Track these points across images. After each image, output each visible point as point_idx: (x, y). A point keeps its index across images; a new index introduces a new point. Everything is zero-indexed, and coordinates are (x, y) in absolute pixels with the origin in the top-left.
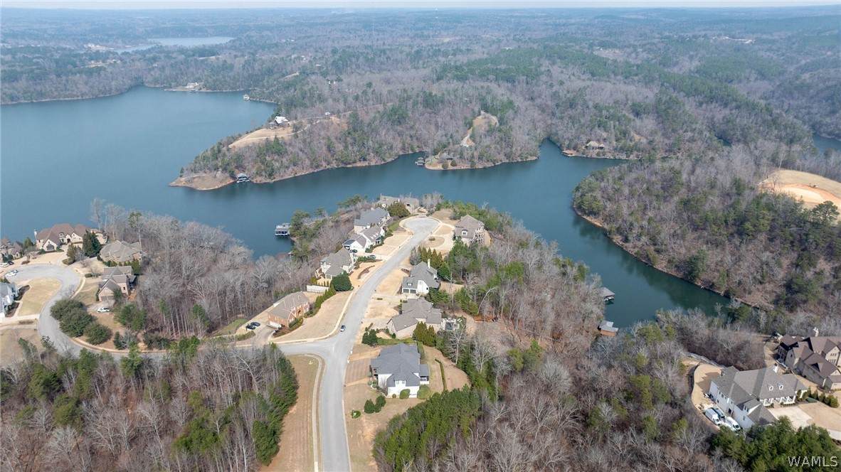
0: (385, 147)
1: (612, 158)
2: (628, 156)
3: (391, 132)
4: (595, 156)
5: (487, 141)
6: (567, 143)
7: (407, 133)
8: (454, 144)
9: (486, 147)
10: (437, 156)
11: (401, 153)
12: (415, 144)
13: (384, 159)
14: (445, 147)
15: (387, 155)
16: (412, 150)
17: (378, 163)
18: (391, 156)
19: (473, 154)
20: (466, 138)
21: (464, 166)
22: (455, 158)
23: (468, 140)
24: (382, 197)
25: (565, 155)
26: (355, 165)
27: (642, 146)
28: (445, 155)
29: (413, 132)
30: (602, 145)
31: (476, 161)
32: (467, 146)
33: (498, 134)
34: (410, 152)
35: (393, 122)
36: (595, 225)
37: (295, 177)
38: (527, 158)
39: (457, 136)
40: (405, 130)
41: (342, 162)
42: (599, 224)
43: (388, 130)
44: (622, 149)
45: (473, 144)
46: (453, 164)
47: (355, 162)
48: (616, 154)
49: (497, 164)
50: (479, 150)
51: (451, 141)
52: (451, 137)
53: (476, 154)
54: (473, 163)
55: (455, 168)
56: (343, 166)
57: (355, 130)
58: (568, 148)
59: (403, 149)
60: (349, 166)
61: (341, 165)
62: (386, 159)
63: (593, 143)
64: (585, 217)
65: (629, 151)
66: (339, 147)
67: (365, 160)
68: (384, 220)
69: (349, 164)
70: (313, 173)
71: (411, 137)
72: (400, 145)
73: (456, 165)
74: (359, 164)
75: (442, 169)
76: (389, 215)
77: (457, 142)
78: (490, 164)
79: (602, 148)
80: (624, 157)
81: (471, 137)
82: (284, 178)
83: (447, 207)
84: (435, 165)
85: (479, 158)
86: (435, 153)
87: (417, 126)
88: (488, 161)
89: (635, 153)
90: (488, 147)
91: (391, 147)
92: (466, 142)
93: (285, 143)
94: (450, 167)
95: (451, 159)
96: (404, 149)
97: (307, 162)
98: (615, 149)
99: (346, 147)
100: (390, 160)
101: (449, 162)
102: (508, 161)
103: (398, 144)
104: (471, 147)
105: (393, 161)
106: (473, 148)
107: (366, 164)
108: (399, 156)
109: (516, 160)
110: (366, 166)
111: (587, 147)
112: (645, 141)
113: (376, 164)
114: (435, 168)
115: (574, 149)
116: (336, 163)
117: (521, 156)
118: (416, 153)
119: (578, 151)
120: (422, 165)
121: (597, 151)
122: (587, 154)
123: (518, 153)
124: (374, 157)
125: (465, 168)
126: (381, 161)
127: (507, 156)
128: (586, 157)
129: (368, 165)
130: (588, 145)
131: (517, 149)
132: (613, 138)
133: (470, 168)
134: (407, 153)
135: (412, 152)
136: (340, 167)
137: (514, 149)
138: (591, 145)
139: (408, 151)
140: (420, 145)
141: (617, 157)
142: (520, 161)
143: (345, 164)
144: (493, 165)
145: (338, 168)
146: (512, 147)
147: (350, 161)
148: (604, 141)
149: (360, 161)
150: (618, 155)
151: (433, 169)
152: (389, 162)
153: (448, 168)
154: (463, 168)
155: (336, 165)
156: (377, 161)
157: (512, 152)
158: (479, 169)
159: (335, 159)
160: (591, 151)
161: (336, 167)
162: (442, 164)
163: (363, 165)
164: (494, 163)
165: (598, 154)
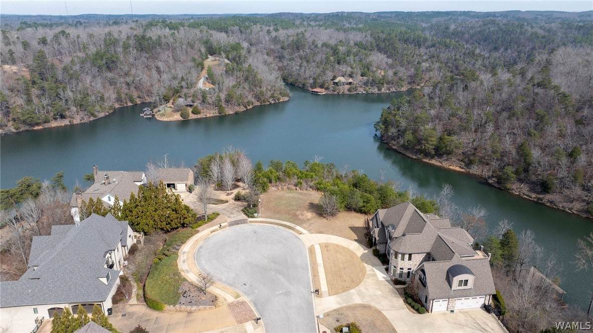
0: (93, 98)
1: (364, 92)
2: (380, 90)
3: (99, 80)
4: (347, 92)
5: (230, 81)
6: (311, 81)
7: (121, 80)
8: (189, 88)
9: (233, 87)
10: (170, 104)
11: (117, 106)
12: (135, 94)
13: (93, 115)
14: (177, 91)
15: (97, 108)
16: (131, 101)
17: (86, 120)
18: (103, 109)
19: (218, 96)
20: (201, 81)
21: (211, 113)
22: (196, 105)
23: (205, 83)
24: (100, 176)
25: (315, 94)
26: (47, 126)
27: (390, 79)
28: (181, 101)
29: (129, 79)
30: (351, 80)
31: (224, 105)
32: (207, 89)
34: (130, 104)
35: (100, 67)
39: (189, 79)
40: (117, 77)
41: (24, 122)
43: (94, 77)
44: (373, 83)
45: (214, 86)
46: (196, 112)
47: (47, 121)
48: (367, 88)
49: (249, 108)
51: (183, 84)
52: (183, 80)
53: (223, 96)
54: (221, 109)
55: (199, 116)
56: (27, 128)
57: (43, 78)
58: (314, 87)
59: (119, 99)
60: (36, 128)
61: (23, 128)
62: (96, 114)
63: (340, 79)
65: (378, 83)
66: (18, 101)
67: (63, 117)
68: (118, 256)
69: (38, 124)
71: (127, 85)
72: (114, 96)
73: (199, 113)
74: (54, 124)
75: (181, 119)
76: (130, 231)
77: (192, 85)
78: (242, 109)
79: (350, 83)
80: (376, 91)
81: (207, 79)
84: (171, 115)
85: (227, 101)
86: (166, 100)
87: (133, 71)
88: (238, 104)
89: (385, 85)
90: (235, 87)
91: (102, 98)
92: (202, 84)
94: (192, 116)
95: (191, 106)
96: (121, 101)
98: (366, 84)
99: (29, 101)
100: (102, 115)
101: (190, 110)
102: (259, 104)
103: (111, 94)
104: (212, 89)
105: (106, 116)
106: (216, 91)
107: (65, 122)
108: (115, 109)
109: (269, 102)
110: (66, 126)
111: (336, 84)
112: (390, 73)
113: (82, 121)
114: (171, 119)
115: (321, 87)
116: (13, 125)
117: (272, 96)
118: (136, 104)
119: (327, 89)
120: (151, 116)
121: (347, 87)
122: (338, 91)
123: (269, 94)
124: (78, 112)
125: (211, 115)
126: (89, 117)
127: (258, 98)
128: (338, 94)
129: (69, 124)
130: (336, 81)
131: (267, 89)
132: (360, 73)
133: (218, 115)
134: (125, 105)
135: (131, 104)
136: (22, 131)
137: (264, 89)
138: (340, 81)
139: (126, 103)
140: (141, 94)
141: (370, 91)
142: (273, 102)
143: (30, 124)
144: (245, 109)
145: (18, 133)
146: (260, 87)
147: (39, 121)
148: (351, 76)
149: (55, 119)
150: (370, 89)
151: (168, 120)
152: (102, 117)
153: (189, 117)
154: (208, 115)
155: (15, 128)
156: (82, 118)
157: (262, 93)
158: (229, 115)
159: (10, 119)
160: (341, 87)
161: (14, 131)
162: (180, 113)
163: (60, 125)
164: (246, 107)
165: (349, 90)
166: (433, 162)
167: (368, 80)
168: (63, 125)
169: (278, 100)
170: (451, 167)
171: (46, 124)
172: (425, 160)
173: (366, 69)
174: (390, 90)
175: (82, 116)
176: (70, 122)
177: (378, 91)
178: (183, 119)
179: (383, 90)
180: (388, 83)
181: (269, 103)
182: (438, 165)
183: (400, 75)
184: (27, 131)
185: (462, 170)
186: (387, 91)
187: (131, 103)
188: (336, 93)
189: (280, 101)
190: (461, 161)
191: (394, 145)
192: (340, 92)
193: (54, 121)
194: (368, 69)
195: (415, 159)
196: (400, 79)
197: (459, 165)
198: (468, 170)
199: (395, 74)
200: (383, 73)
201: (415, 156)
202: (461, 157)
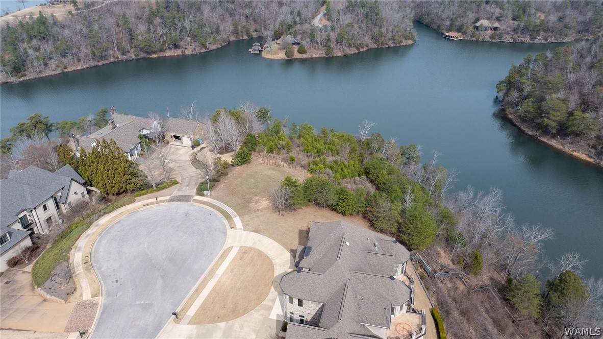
0: (208, 29)
1: (511, 41)
2: (533, 38)
4: (488, 39)
5: (347, 19)
6: (448, 23)
7: (241, 11)
8: (301, 24)
9: (347, 26)
10: (279, 41)
11: (232, 38)
12: (252, 27)
13: (205, 46)
14: (290, 27)
15: (211, 40)
16: (248, 34)
17: (197, 52)
18: (216, 42)
19: (329, 36)
20: (319, 17)
21: (317, 53)
22: (304, 43)
23: (321, 20)
25: (448, 39)
26: (161, 54)
27: (551, 25)
28: (290, 38)
29: (248, 12)
30: (496, 25)
31: (333, 45)
32: (321, 26)
33: (361, 10)
34: (245, 37)
36: (577, 160)
37: (63, 73)
38: (401, 42)
39: (306, 13)
41: (141, 50)
42: (584, 157)
44: (525, 30)
45: (329, 23)
46: (301, 51)
47: (162, 50)
48: (516, 36)
49: (362, 50)
50: (338, 31)
51: (298, 19)
52: (299, 14)
53: (333, 36)
54: (329, 49)
55: (304, 56)
56: (145, 55)
57: (167, 6)
58: (449, 30)
59: (236, 32)
60: (152, 56)
61: (142, 55)
62: (208, 45)
63: (484, 22)
64: (544, 139)
65: (533, 31)
67: (176, 47)
69: (154, 53)
70: (95, 66)
71: (247, 17)
72: (231, 28)
73: (305, 52)
74: (168, 53)
75: (285, 57)
77: (307, 20)
78: (353, 51)
79: (496, 28)
80: (527, 40)
81: (325, 15)
82: (43, 75)
83: (271, 150)
84: (276, 53)
85: (337, 41)
86: (277, 36)
88: (350, 46)
89: (542, 33)
90: (350, 25)
91: (218, 31)
92: (319, 22)
93: (55, 23)
94: (297, 55)
95: (299, 44)
96: (237, 34)
97: (84, 50)
98: (515, 30)
100: (214, 47)
101: (296, 48)
102: (376, 46)
103: (227, 27)
104: (325, 26)
105: (218, 48)
106: (329, 28)
107: (178, 52)
108: (229, 42)
109: (387, 44)
110: (178, 56)
111: (477, 28)
112: (553, 18)
113: (194, 52)
114: (275, 57)
115: (459, 30)
116: (134, 52)
117: (393, 39)
118: (252, 38)
119: (465, 33)
120: (258, 52)
121: (490, 32)
122: (477, 37)
123: (390, 35)
124: (191, 42)
125: (318, 56)
126: (201, 49)
127: (375, 39)
128: (477, 41)
129: (181, 54)
130: (478, 24)
131: (387, 30)
132: (510, 16)
133: (325, 56)
134: (241, 38)
135: (247, 38)
136: (141, 58)
137: (384, 30)
138: (482, 25)
139: (242, 36)
140: (259, 28)
141: (519, 40)
142: (392, 45)
143: (148, 52)
144: (357, 52)
145: (137, 60)
146: (381, 27)
147: (154, 50)
148: (498, 19)
149: (170, 48)
150: (519, 37)
151: (272, 58)
152: (213, 50)
153: (293, 56)
154: (314, 56)
155: (135, 55)
156: (194, 49)
157: (381, 34)
158: (337, 57)
159: (133, 46)
160: (482, 33)
161: (134, 57)
162: (285, 51)
163: (173, 54)
164: (358, 49)
165: (492, 37)
166: (553, 143)
167: (519, 25)
168: (176, 55)
169: (399, 44)
170: (575, 153)
171: (162, 53)
172: (542, 139)
173: (521, 12)
174: (546, 40)
175: (194, 47)
176: (182, 52)
177: (530, 40)
178: (287, 58)
179: (537, 40)
180: (546, 30)
181: (387, 46)
182: (559, 148)
183: (567, 20)
184: (145, 58)
185: (589, 159)
186: (543, 42)
187: (247, 36)
188: (474, 39)
189: (402, 44)
190: (592, 147)
191: (511, 114)
192: (479, 38)
193: (168, 50)
194: (524, 11)
195: (530, 136)
196: (566, 27)
197: (587, 153)
198: (598, 161)
199: (561, 19)
200: (543, 17)
201: (532, 131)
202: (592, 142)
